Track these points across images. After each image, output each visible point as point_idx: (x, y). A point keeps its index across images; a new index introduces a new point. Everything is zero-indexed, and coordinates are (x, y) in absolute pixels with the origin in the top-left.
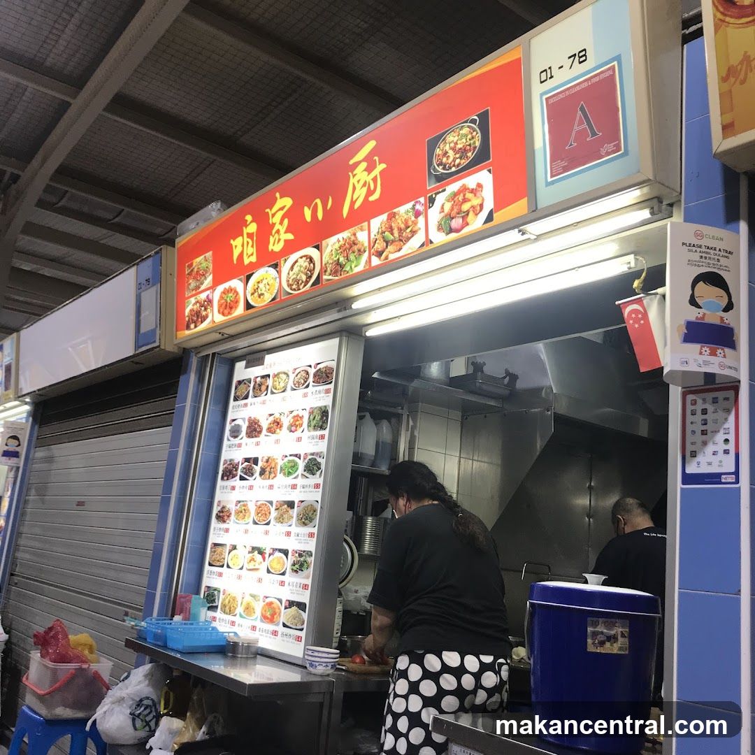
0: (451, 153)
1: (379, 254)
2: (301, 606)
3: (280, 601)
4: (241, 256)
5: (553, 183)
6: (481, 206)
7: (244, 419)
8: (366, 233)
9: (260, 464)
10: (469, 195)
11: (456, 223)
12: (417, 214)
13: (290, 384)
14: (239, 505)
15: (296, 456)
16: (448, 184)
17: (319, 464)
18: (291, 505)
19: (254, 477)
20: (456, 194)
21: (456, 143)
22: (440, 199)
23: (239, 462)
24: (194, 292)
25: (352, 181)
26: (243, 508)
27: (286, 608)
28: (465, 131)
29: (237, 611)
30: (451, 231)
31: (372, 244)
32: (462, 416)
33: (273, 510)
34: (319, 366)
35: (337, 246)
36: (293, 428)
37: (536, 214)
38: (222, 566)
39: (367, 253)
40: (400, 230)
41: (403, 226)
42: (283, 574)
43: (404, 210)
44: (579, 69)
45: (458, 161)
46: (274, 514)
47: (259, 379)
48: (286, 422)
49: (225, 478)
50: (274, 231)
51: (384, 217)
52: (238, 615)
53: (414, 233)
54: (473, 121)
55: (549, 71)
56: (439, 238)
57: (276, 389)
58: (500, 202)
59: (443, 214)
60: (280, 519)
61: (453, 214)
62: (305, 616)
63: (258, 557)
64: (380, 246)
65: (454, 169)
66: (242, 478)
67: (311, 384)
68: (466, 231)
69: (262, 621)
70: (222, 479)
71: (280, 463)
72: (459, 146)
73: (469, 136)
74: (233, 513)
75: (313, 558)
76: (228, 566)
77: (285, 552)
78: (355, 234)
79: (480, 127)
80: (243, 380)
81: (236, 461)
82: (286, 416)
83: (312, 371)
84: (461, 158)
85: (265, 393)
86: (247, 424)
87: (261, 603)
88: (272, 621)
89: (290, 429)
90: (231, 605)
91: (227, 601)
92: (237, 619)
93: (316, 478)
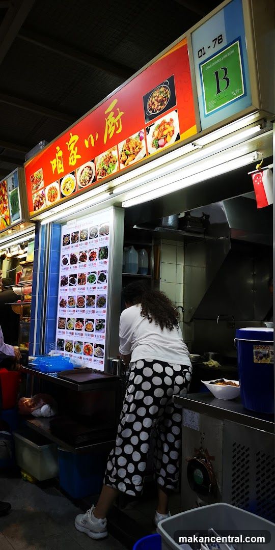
0: (156, 103)
1: (124, 162)
2: (102, 346)
3: (92, 344)
4: (56, 169)
5: (208, 115)
6: (173, 131)
7: (68, 255)
8: (116, 151)
9: (78, 277)
10: (167, 126)
11: (161, 142)
12: (141, 139)
13: (89, 236)
14: (70, 298)
15: (94, 272)
16: (156, 120)
17: (105, 276)
18: (93, 297)
19: (75, 284)
20: (160, 126)
21: (158, 97)
22: (152, 129)
23: (68, 277)
24: (36, 191)
25: (107, 123)
26: (72, 300)
27: (95, 348)
28: (162, 89)
29: (73, 350)
30: (159, 146)
31: (120, 157)
32: (184, 244)
33: (85, 300)
34: (102, 226)
35: (103, 160)
36: (92, 259)
37: (201, 133)
38: (64, 328)
39: (118, 162)
40: (133, 148)
41: (134, 146)
42: (93, 331)
43: (134, 137)
44: (219, 47)
45: (160, 107)
46: (86, 302)
47: (74, 234)
48: (88, 255)
49: (63, 285)
50: (71, 154)
51: (124, 142)
52: (73, 352)
53: (140, 149)
54: (166, 83)
55: (203, 50)
56: (153, 151)
57: (82, 238)
58: (183, 128)
59: (154, 138)
60: (89, 304)
61: (159, 137)
62: (104, 351)
63: (81, 324)
64: (124, 158)
65: (158, 112)
66: (70, 285)
67: (99, 235)
68: (167, 146)
69: (84, 354)
70: (61, 286)
71: (87, 276)
72: (160, 98)
73: (165, 92)
74: (67, 302)
75: (105, 323)
76: (67, 328)
78: (111, 153)
79: (169, 86)
80: (66, 235)
81: (66, 277)
82: (88, 252)
83: (99, 228)
84: (161, 105)
85: (77, 241)
86: (70, 257)
87: (83, 346)
88: (89, 354)
89: (91, 259)
90: (70, 347)
91: (68, 346)
92: (73, 354)
93: (105, 283)
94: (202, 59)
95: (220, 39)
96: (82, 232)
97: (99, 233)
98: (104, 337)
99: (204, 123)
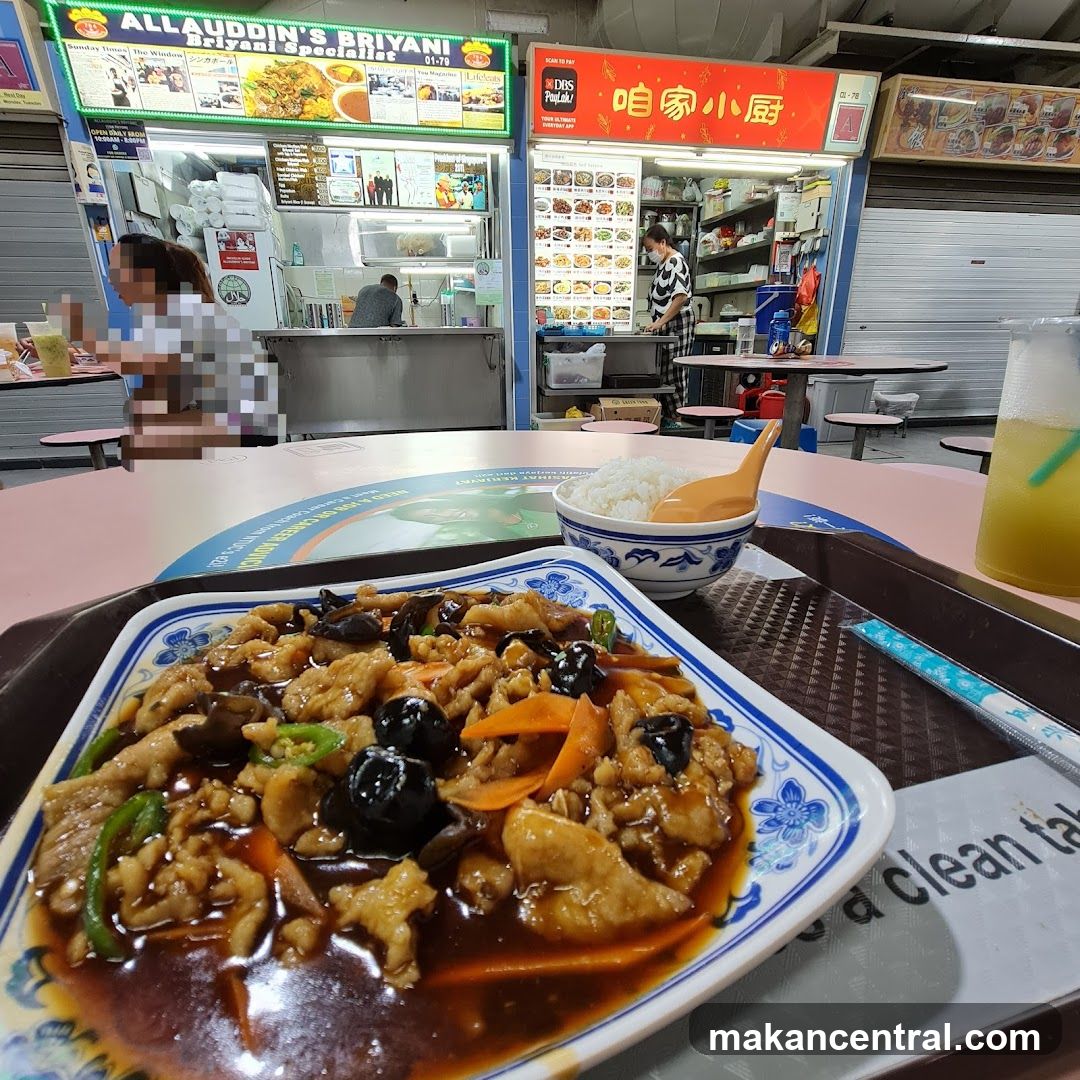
3: (609, 308)
5: (833, 142)
9: (573, 231)
13: (595, 182)
14: (557, 256)
15: (609, 229)
17: (629, 235)
18: (610, 257)
19: (569, 239)
23: (550, 229)
26: (562, 258)
27: (614, 310)
29: (572, 316)
33: (592, 260)
34: (621, 176)
36: (604, 212)
38: (550, 293)
42: (609, 294)
44: (854, 101)
46: (593, 262)
47: (559, 172)
48: (595, 207)
49: (538, 238)
52: (572, 318)
57: (580, 183)
60: (601, 265)
62: (631, 312)
63: (584, 286)
66: (555, 239)
67: (615, 185)
71: (594, 232)
74: (552, 261)
75: (633, 285)
76: (554, 292)
77: (609, 283)
80: (541, 169)
81: (547, 227)
82: (594, 202)
85: (569, 183)
86: (553, 203)
87: (592, 310)
88: (603, 318)
89: (599, 211)
90: (564, 314)
91: (559, 312)
92: (572, 321)
93: (628, 243)
94: (843, 100)
95: (856, 95)
96: (577, 174)
97: (615, 182)
98: (629, 299)
99: (828, 146)
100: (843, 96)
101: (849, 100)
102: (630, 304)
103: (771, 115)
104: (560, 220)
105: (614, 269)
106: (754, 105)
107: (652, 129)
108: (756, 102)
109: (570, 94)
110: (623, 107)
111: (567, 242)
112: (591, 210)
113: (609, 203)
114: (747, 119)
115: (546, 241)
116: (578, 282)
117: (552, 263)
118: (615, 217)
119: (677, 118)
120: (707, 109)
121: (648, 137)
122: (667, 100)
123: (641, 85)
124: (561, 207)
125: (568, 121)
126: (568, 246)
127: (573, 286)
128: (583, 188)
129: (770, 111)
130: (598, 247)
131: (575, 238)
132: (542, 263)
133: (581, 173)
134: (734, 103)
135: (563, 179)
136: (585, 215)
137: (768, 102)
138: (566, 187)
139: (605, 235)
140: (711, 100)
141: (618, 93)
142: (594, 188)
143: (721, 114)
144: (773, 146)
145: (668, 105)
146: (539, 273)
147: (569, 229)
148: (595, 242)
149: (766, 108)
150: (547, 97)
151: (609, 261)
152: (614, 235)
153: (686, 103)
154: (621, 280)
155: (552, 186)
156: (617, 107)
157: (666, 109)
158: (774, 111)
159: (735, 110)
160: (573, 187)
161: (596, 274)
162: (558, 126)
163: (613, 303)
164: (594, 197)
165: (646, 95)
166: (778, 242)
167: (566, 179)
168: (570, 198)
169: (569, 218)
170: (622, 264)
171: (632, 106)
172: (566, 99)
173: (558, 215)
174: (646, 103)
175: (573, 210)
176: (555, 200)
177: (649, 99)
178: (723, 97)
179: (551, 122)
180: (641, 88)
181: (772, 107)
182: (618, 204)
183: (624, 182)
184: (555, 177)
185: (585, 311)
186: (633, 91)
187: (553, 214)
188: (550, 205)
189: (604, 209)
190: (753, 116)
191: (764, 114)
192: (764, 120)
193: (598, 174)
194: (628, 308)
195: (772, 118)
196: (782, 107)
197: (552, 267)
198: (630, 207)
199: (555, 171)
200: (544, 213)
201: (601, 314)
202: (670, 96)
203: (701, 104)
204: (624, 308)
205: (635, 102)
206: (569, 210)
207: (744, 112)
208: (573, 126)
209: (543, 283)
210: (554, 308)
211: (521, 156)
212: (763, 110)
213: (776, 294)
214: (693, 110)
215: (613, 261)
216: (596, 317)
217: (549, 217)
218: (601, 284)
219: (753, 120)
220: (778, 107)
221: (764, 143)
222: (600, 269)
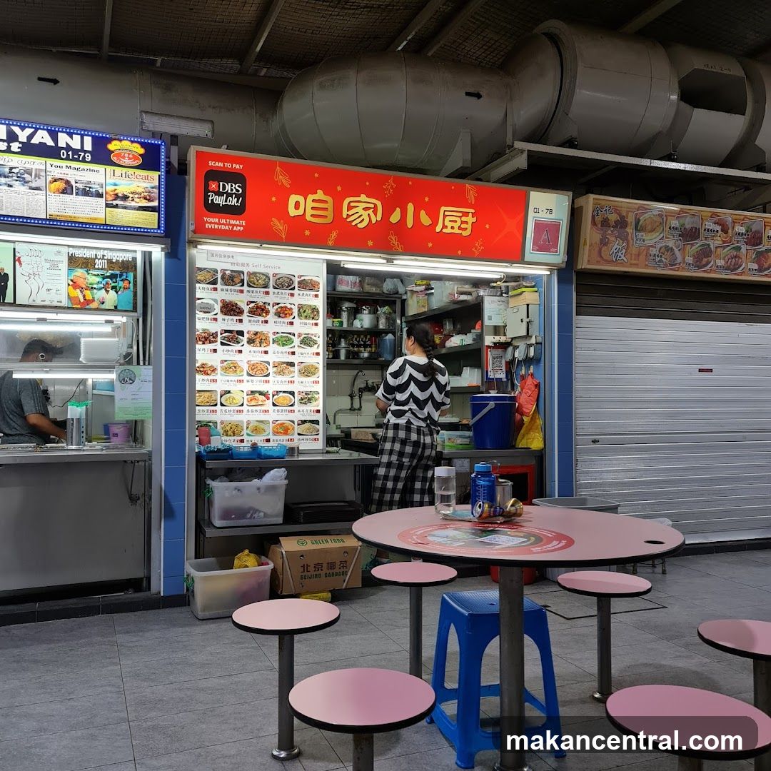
3: (293, 422)
5: (532, 253)
7: (216, 301)
9: (246, 335)
13: (272, 283)
14: (226, 363)
15: (290, 333)
17: (315, 340)
18: (292, 364)
19: (241, 344)
23: (216, 332)
26: (232, 365)
27: (298, 425)
29: (245, 432)
33: (270, 367)
34: (303, 278)
36: (283, 315)
38: (216, 405)
42: (292, 406)
44: (549, 216)
46: (271, 370)
47: (227, 272)
48: (272, 310)
49: (201, 343)
52: (245, 435)
57: (254, 284)
60: (281, 373)
62: (319, 427)
63: (262, 398)
66: (222, 344)
67: (296, 288)
69: (274, 435)
71: (271, 337)
74: (219, 369)
75: (322, 395)
76: (222, 405)
80: (205, 269)
81: (212, 331)
82: (271, 305)
83: (296, 280)
85: (241, 284)
86: (220, 304)
87: (272, 425)
88: (286, 434)
89: (278, 314)
90: (233, 430)
91: (228, 428)
92: (245, 438)
93: (314, 349)
94: (536, 215)
95: (550, 211)
96: (250, 274)
97: (296, 285)
98: (318, 411)
99: (528, 257)
100: (536, 210)
101: (544, 216)
102: (319, 417)
103: (463, 226)
104: (230, 323)
105: (297, 378)
106: (445, 216)
107: (334, 235)
108: (446, 213)
109: (238, 196)
110: (300, 212)
111: (238, 347)
112: (267, 312)
113: (289, 306)
114: (438, 229)
115: (212, 346)
116: (253, 392)
117: (219, 371)
118: (296, 321)
119: (360, 226)
120: (395, 218)
121: (330, 243)
122: (350, 208)
123: (320, 192)
124: (230, 309)
125: (237, 224)
126: (240, 352)
127: (246, 397)
128: (258, 290)
129: (463, 222)
130: (276, 354)
131: (248, 342)
132: (205, 370)
133: (254, 274)
134: (423, 215)
135: (232, 279)
136: (261, 319)
137: (460, 214)
138: (237, 288)
139: (285, 340)
140: (398, 210)
141: (293, 199)
142: (271, 290)
143: (410, 223)
144: (468, 256)
145: (350, 213)
146: (201, 382)
147: (241, 333)
148: (272, 348)
149: (458, 219)
150: (210, 198)
151: (291, 368)
152: (296, 341)
153: (370, 212)
154: (308, 389)
155: (219, 286)
156: (292, 212)
157: (348, 216)
158: (466, 223)
159: (425, 219)
160: (245, 288)
161: (275, 383)
162: (223, 227)
163: (297, 417)
164: (271, 299)
165: (325, 202)
166: (489, 347)
167: (237, 280)
168: (242, 299)
169: (241, 321)
170: (307, 371)
171: (309, 212)
172: (233, 201)
173: (227, 317)
174: (326, 209)
175: (246, 313)
176: (223, 301)
177: (330, 205)
178: (410, 207)
179: (215, 223)
180: (320, 195)
181: (464, 219)
182: (300, 307)
183: (306, 285)
184: (223, 278)
185: (262, 426)
186: (310, 197)
187: (220, 316)
188: (217, 308)
189: (283, 312)
190: (444, 227)
191: (456, 225)
192: (456, 231)
193: (275, 275)
194: (316, 422)
195: (465, 229)
196: (474, 220)
197: (219, 376)
198: (315, 310)
199: (224, 271)
200: (210, 316)
201: (283, 429)
202: (352, 204)
203: (387, 212)
204: (312, 422)
205: (312, 208)
206: (241, 312)
207: (435, 223)
208: (242, 228)
209: (207, 394)
210: (222, 422)
211: (180, 256)
212: (456, 221)
213: (492, 404)
214: (379, 218)
215: (296, 368)
216: (276, 433)
217: (216, 320)
218: (281, 394)
219: (444, 231)
220: (470, 219)
221: (459, 252)
222: (280, 378)
